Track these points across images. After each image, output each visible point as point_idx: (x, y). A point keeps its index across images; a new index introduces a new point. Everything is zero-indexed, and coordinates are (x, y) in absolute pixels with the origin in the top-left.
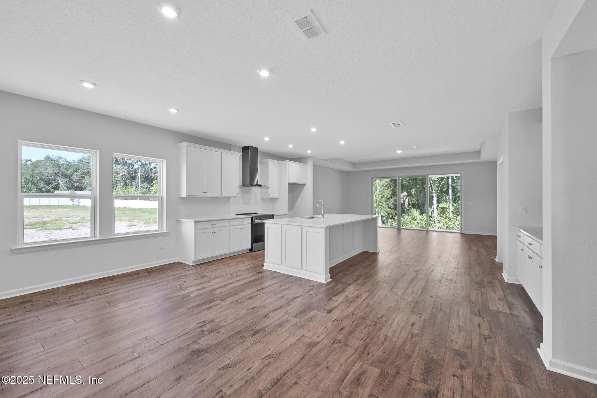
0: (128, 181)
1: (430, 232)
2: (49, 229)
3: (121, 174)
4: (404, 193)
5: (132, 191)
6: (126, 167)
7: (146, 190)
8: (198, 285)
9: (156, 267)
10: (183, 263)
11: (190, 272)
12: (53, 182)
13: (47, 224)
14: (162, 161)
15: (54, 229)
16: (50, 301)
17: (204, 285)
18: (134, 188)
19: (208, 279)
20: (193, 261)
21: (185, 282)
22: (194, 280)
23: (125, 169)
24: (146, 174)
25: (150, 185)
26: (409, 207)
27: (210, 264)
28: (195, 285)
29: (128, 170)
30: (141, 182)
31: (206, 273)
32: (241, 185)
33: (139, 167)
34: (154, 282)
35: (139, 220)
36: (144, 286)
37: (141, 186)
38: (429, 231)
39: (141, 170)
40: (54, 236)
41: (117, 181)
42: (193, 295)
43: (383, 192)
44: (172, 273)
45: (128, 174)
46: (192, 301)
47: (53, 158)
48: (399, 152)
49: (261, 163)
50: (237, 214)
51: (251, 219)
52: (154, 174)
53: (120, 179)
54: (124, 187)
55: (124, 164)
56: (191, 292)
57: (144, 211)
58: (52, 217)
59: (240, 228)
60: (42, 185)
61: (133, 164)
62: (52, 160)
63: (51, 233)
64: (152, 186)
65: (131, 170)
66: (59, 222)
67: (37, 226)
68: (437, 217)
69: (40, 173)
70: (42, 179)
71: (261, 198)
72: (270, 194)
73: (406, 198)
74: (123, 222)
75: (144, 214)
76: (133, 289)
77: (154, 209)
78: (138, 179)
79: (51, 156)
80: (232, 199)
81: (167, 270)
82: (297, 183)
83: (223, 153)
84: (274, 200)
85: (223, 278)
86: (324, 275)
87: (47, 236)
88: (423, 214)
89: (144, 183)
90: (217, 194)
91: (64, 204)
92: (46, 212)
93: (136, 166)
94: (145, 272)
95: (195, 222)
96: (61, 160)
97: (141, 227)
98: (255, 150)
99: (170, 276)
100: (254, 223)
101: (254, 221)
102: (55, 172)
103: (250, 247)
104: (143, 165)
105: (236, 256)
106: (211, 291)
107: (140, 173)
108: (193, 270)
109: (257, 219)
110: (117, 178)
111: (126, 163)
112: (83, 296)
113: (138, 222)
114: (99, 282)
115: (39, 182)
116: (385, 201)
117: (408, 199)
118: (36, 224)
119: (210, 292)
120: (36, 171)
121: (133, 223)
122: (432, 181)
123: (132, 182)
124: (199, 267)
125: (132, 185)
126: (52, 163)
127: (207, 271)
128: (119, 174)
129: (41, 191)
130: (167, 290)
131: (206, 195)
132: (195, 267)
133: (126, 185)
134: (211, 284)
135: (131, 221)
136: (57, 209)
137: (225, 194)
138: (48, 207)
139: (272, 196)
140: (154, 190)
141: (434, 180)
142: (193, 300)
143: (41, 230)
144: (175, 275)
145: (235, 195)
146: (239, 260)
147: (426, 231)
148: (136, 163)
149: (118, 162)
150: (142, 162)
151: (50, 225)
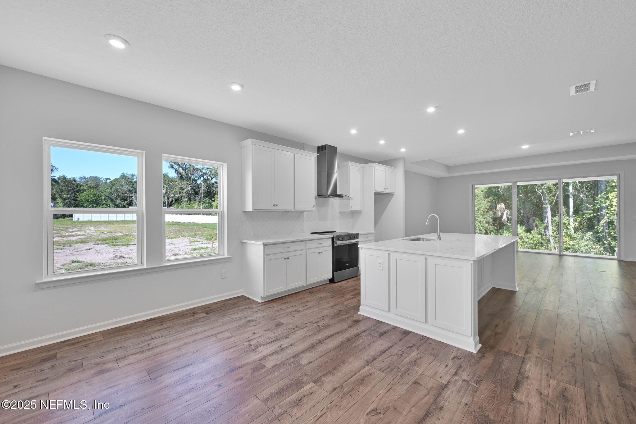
0: (192, 197)
1: (564, 257)
2: (117, 245)
3: (185, 190)
4: (501, 204)
5: (195, 206)
6: (189, 183)
7: (208, 205)
8: (273, 341)
9: (216, 303)
10: (248, 298)
11: (259, 315)
12: (128, 199)
13: (117, 239)
14: (222, 165)
15: (122, 245)
16: (77, 360)
17: (282, 343)
18: (197, 203)
19: (286, 331)
20: (262, 297)
21: (254, 333)
22: (265, 331)
23: (189, 185)
24: (208, 189)
25: (211, 200)
26: (508, 222)
27: (284, 301)
28: (269, 341)
29: (191, 185)
30: (203, 197)
31: (281, 318)
32: (317, 195)
33: (202, 182)
34: (213, 332)
35: (201, 236)
36: (200, 339)
37: (203, 201)
38: (563, 255)
39: (203, 186)
40: (121, 252)
41: (182, 197)
42: (269, 364)
43: (478, 204)
44: (236, 316)
45: (192, 189)
46: (269, 381)
47: (127, 176)
48: (525, 147)
49: (339, 167)
50: (311, 233)
51: (331, 239)
52: (215, 189)
53: (184, 194)
54: (189, 203)
55: (187, 180)
56: (265, 358)
57: (206, 227)
58: (124, 232)
59: (319, 252)
60: (119, 201)
61: (196, 179)
62: (126, 177)
63: (118, 250)
64: (214, 201)
65: (194, 185)
66: (127, 238)
67: (108, 242)
68: (554, 235)
69: (117, 190)
70: (118, 196)
71: (340, 212)
72: (352, 207)
73: (504, 211)
74: (186, 238)
75: (206, 229)
76: (185, 344)
77: (215, 225)
78: (201, 194)
79: (126, 174)
80: (305, 213)
81: (229, 309)
82: (385, 192)
83: (295, 154)
84: (355, 214)
85: (306, 329)
86: (472, 338)
87: (115, 253)
88: (532, 232)
89: (206, 198)
90: (290, 207)
91: (121, 219)
92: (120, 227)
93: (199, 182)
94: (202, 312)
95: (265, 245)
96: (134, 178)
97: (202, 243)
98: (333, 150)
99: (233, 320)
100: (335, 245)
101: (335, 242)
102: (129, 189)
103: (330, 277)
104: (205, 180)
105: (314, 289)
106: (294, 357)
107: (202, 188)
108: (262, 311)
109: (339, 239)
110: (182, 194)
111: (190, 178)
112: (119, 353)
113: (200, 238)
114: (145, 327)
115: (116, 198)
116: (482, 215)
117: (507, 212)
118: (108, 239)
119: (292, 360)
120: (114, 189)
121: (195, 239)
122: (546, 189)
123: (195, 197)
124: (270, 305)
125: (195, 201)
126: (127, 181)
127: (282, 314)
128: (184, 190)
129: (117, 206)
130: (232, 350)
131: (276, 208)
132: (265, 306)
133: (190, 200)
134: (292, 342)
135: (193, 237)
136: (130, 224)
137: (299, 207)
138: (123, 222)
139: (354, 209)
140: (215, 205)
141: (549, 187)
142: (270, 377)
143: (111, 246)
144: (240, 319)
145: (311, 208)
146: (319, 295)
147: (558, 257)
148: (199, 179)
149: (183, 177)
150: (204, 177)
151: (120, 241)
